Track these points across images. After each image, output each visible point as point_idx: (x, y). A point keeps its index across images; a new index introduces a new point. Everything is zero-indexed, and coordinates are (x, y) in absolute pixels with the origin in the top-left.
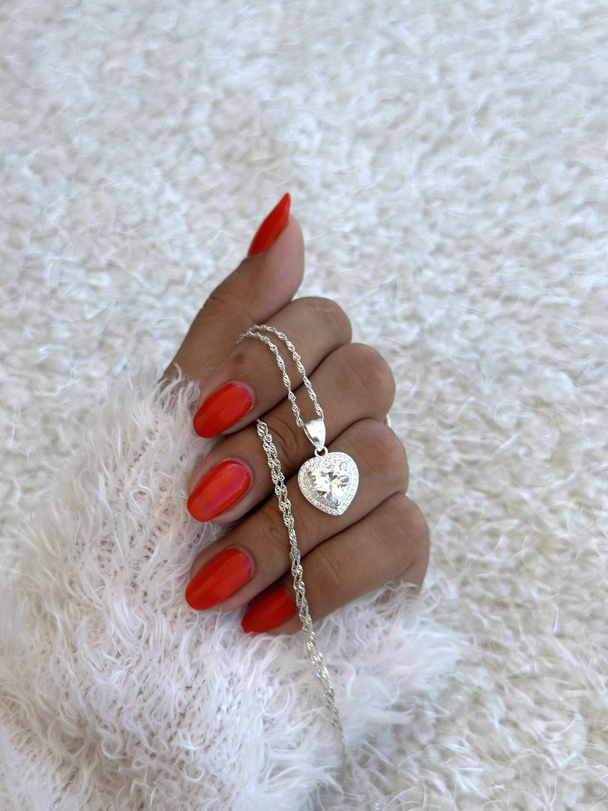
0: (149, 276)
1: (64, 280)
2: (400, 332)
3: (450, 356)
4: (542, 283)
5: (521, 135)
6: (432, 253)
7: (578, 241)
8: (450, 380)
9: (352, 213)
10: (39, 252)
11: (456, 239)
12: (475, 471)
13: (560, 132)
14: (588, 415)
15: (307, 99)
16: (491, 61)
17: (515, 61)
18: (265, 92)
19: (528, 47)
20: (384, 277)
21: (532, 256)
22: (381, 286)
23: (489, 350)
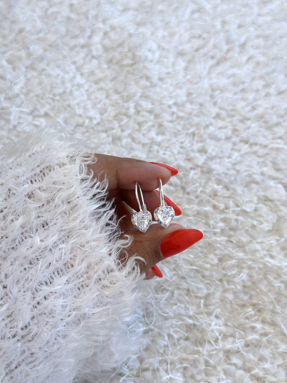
0: (66, 121)
1: (21, 121)
3: (221, 172)
4: (270, 137)
5: (262, 59)
6: (214, 118)
9: (173, 95)
10: (9, 105)
11: (227, 111)
13: (283, 58)
15: (152, 34)
16: (248, 20)
17: (261, 20)
18: (131, 29)
19: (268, 14)
20: (189, 129)
21: (266, 122)
22: (187, 134)
23: (242, 170)
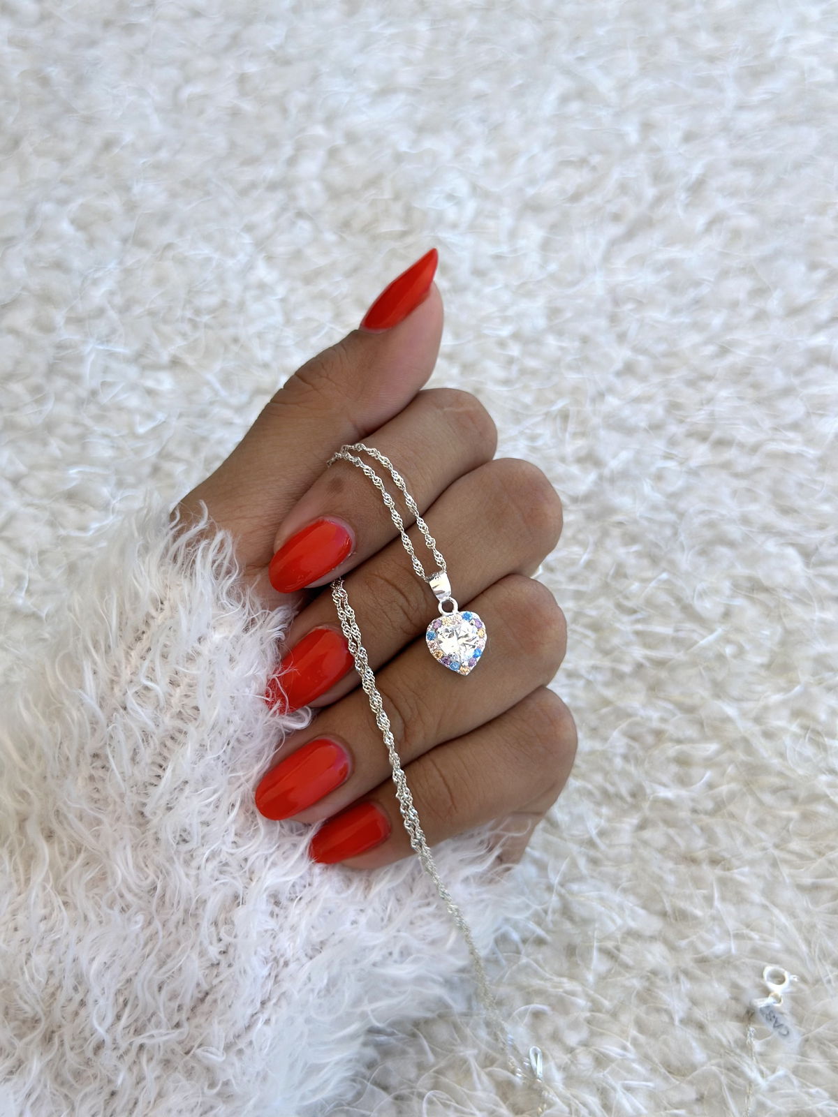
0: (227, 380)
1: (109, 379)
2: (572, 478)
3: (638, 514)
4: (767, 424)
5: (748, 222)
6: (619, 374)
7: (820, 370)
8: (635, 548)
9: (510, 312)
10: (76, 338)
11: (653, 357)
12: (663, 674)
13: (802, 221)
14: (822, 608)
15: (458, 154)
16: (712, 119)
17: (745, 121)
18: (402, 140)
19: (764, 103)
20: (552, 403)
21: (756, 386)
22: (547, 414)
23: (691, 510)
